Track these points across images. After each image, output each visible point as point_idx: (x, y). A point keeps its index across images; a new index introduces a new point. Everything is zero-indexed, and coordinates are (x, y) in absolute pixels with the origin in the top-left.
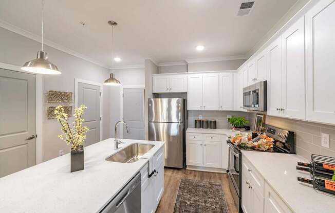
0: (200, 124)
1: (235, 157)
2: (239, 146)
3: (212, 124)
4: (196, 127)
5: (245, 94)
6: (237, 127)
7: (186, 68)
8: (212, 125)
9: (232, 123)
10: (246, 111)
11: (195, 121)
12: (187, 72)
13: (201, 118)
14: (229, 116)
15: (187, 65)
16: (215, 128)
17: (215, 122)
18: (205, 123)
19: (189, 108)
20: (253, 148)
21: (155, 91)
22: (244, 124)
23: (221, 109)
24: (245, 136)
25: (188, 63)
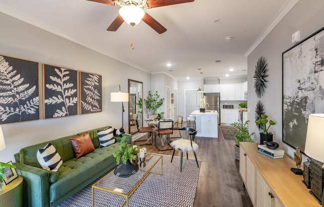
0: (226, 107)
1: (241, 114)
2: (242, 111)
4: (224, 108)
5: (245, 94)
6: (242, 107)
7: (219, 81)
8: (231, 107)
9: (241, 105)
10: (245, 100)
11: (224, 105)
12: (219, 83)
13: (226, 104)
14: (240, 103)
15: (219, 80)
16: (233, 108)
17: (233, 106)
18: (228, 107)
19: (221, 100)
21: (205, 92)
24: (244, 109)
25: (220, 78)
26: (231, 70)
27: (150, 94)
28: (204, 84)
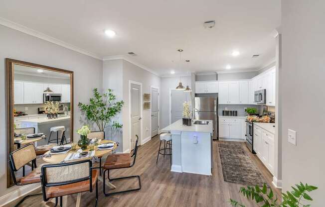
0: (226, 113)
1: (250, 126)
2: (252, 121)
3: (235, 113)
4: (223, 115)
5: (256, 95)
6: (251, 114)
7: (216, 77)
9: (248, 112)
10: (256, 104)
11: (223, 111)
12: (217, 80)
13: (226, 109)
14: (246, 108)
15: (217, 75)
16: (236, 115)
17: (236, 112)
18: (230, 113)
19: (219, 103)
20: (259, 122)
21: (197, 93)
22: (255, 113)
23: (240, 104)
24: (255, 117)
25: (218, 73)
26: (236, 53)
27: (97, 95)
28: (196, 80)
